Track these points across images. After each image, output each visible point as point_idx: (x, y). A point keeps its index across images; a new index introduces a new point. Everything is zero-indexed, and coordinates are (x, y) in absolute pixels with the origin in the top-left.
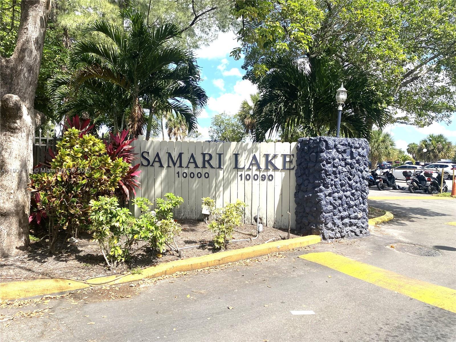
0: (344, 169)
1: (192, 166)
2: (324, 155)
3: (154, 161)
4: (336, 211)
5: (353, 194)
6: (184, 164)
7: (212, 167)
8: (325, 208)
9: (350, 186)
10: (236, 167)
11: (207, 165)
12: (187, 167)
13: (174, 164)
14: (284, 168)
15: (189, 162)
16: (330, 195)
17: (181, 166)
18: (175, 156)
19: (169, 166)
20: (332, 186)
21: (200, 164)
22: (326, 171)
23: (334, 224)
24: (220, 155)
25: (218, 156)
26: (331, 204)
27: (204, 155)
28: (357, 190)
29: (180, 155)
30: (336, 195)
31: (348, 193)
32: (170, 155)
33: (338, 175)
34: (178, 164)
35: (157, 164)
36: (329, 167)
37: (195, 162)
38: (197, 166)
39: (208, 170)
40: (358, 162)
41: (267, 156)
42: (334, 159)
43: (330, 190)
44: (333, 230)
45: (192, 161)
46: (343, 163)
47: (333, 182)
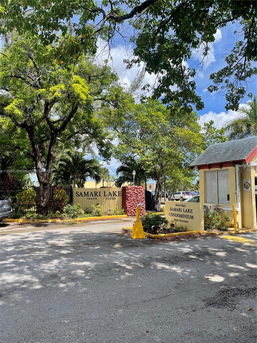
0: (134, 195)
1: (92, 196)
2: (127, 191)
3: (80, 195)
4: (132, 208)
5: (138, 203)
6: (89, 195)
7: (97, 196)
8: (127, 207)
9: (137, 200)
10: (105, 196)
11: (96, 195)
12: (90, 196)
13: (86, 195)
14: (119, 195)
15: (91, 195)
16: (129, 203)
17: (88, 196)
18: (86, 193)
19: (84, 196)
20: (130, 200)
21: (94, 195)
22: (128, 196)
23: (131, 211)
24: (100, 192)
25: (99, 192)
26: (130, 205)
27: (95, 192)
28: (140, 202)
29: (88, 193)
30: (132, 203)
31: (137, 202)
32: (85, 192)
33: (132, 197)
34: (87, 195)
35: (81, 196)
36: (129, 195)
37: (92, 194)
38: (93, 196)
39: (96, 197)
40: (139, 193)
41: (114, 192)
42: (130, 192)
43: (129, 201)
44: (131, 213)
45: (91, 194)
46: (134, 193)
47: (130, 199)
